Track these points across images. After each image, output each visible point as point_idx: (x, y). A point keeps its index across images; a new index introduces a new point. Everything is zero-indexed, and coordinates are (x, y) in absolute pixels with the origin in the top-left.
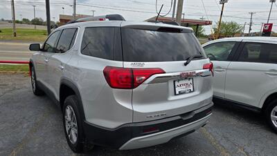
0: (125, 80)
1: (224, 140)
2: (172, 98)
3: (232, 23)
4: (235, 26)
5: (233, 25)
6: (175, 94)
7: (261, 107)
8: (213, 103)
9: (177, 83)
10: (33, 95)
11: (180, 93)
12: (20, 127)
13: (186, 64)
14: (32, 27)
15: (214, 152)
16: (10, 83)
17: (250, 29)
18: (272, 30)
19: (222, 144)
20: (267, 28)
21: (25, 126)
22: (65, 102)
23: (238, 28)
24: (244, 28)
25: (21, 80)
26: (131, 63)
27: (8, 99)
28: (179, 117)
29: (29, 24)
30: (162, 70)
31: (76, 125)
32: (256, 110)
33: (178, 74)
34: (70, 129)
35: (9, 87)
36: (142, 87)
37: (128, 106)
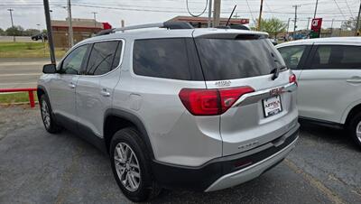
0: (208, 105)
1: (309, 167)
2: (263, 121)
3: (273, 20)
4: (277, 23)
5: (275, 23)
6: (265, 117)
7: (343, 122)
8: (299, 125)
9: (265, 103)
10: (45, 133)
11: (270, 115)
12: (48, 177)
13: (274, 78)
14: (10, 39)
15: (302, 182)
16: (8, 120)
17: (296, 27)
18: (322, 27)
19: (308, 171)
20: (315, 25)
21: (54, 175)
22: (114, 138)
23: (281, 26)
24: (288, 25)
25: (20, 114)
26: (214, 82)
27: (15, 141)
28: (271, 145)
29: (3, 35)
30: (250, 88)
31: (138, 167)
32: (337, 127)
33: (268, 91)
34: (125, 173)
35: (8, 126)
36: (231, 111)
37: (215, 136)
